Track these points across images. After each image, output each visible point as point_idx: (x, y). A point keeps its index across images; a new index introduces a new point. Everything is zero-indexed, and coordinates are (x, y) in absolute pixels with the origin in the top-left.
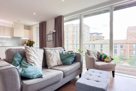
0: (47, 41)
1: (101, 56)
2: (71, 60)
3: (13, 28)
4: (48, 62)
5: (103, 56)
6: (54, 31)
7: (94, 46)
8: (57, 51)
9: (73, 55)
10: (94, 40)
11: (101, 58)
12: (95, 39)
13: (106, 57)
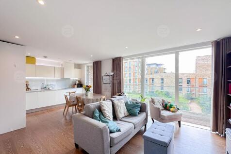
0: (102, 83)
1: (166, 105)
2: (137, 110)
3: (64, 68)
4: (116, 113)
5: (168, 105)
6: (112, 74)
7: (153, 81)
8: (122, 101)
9: (138, 105)
10: (152, 74)
11: (166, 107)
12: (153, 72)
13: (171, 106)
